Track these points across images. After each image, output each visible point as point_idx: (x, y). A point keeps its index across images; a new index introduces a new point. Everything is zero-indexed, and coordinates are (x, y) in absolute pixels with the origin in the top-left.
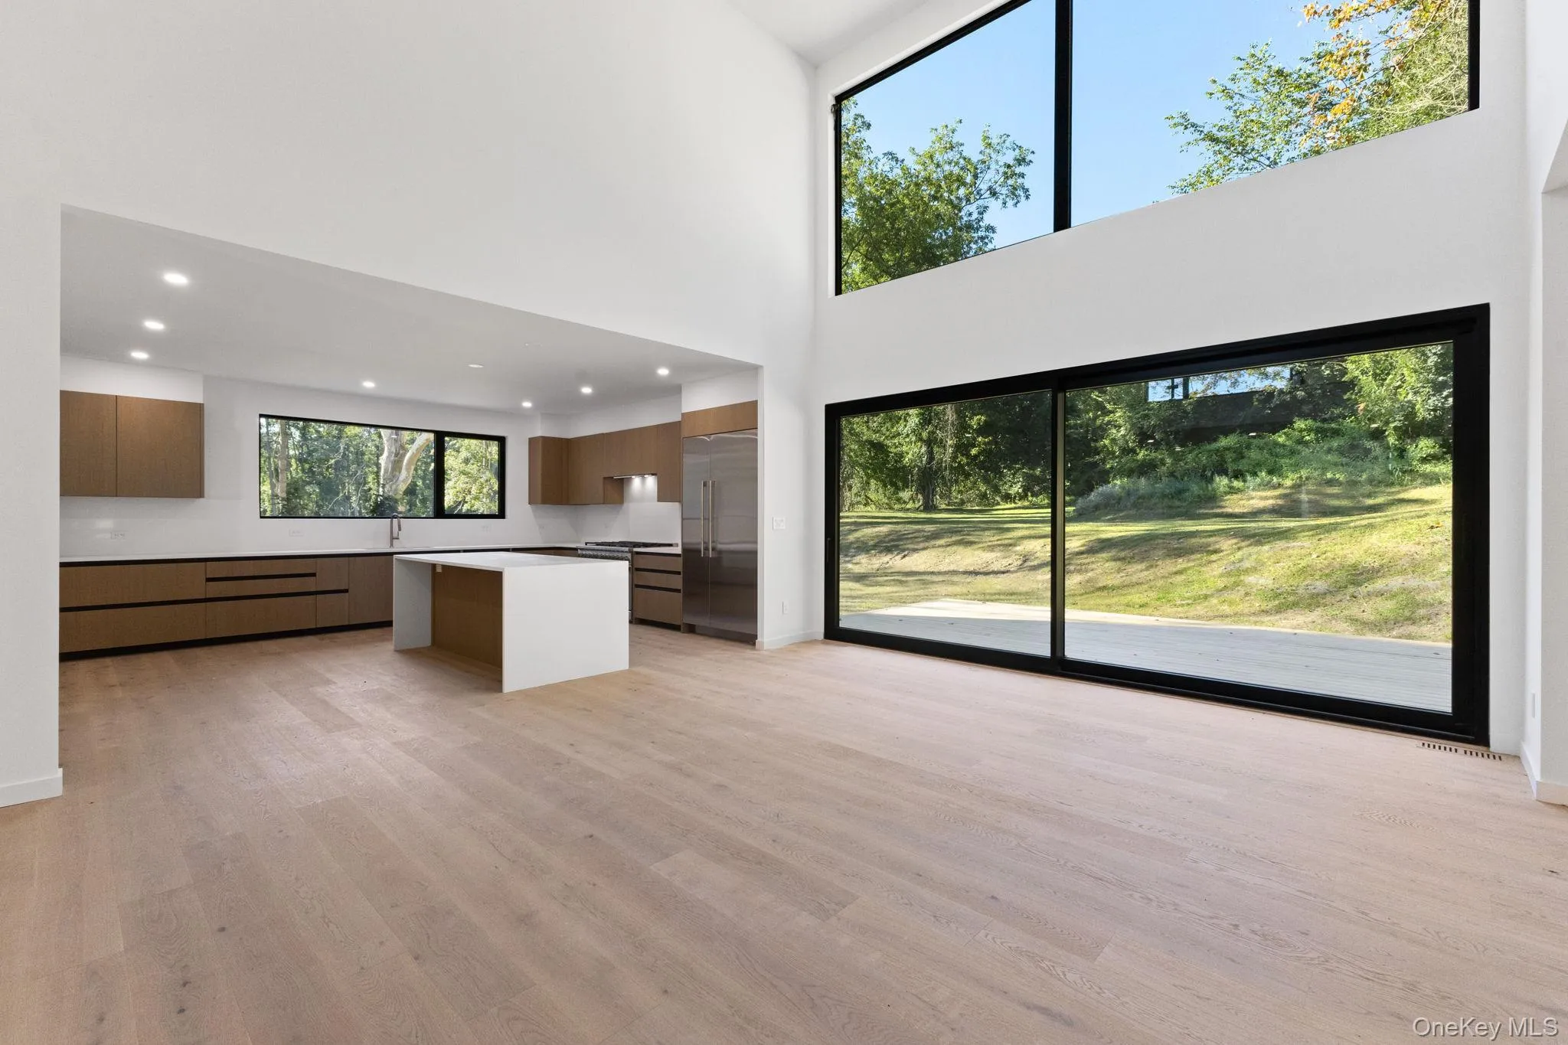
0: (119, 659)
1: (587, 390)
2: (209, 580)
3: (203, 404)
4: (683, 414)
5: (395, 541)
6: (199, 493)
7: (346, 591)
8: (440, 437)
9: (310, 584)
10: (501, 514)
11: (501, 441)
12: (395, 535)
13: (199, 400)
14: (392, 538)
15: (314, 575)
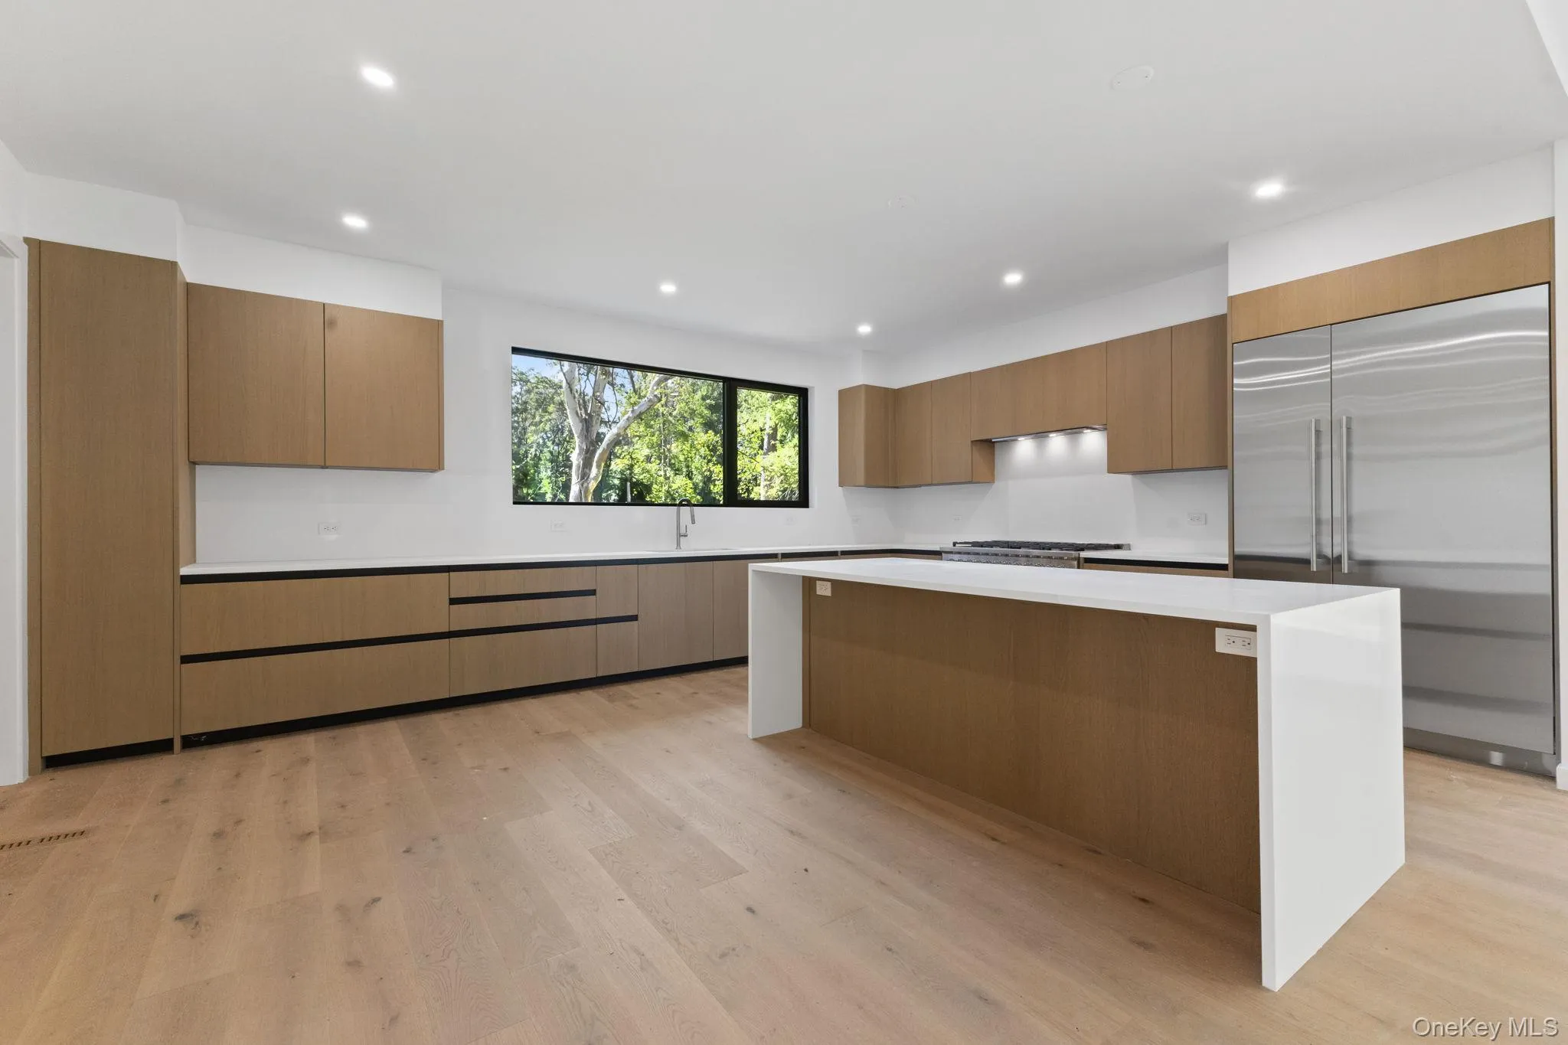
0: (325, 734)
1: (1013, 279)
2: (453, 601)
3: (442, 321)
4: (1232, 300)
5: (682, 539)
6: (435, 463)
7: (634, 618)
8: (731, 386)
9: (588, 608)
10: (803, 501)
11: (802, 394)
12: (683, 531)
13: (437, 315)
14: (681, 536)
15: (593, 592)
